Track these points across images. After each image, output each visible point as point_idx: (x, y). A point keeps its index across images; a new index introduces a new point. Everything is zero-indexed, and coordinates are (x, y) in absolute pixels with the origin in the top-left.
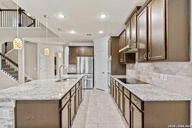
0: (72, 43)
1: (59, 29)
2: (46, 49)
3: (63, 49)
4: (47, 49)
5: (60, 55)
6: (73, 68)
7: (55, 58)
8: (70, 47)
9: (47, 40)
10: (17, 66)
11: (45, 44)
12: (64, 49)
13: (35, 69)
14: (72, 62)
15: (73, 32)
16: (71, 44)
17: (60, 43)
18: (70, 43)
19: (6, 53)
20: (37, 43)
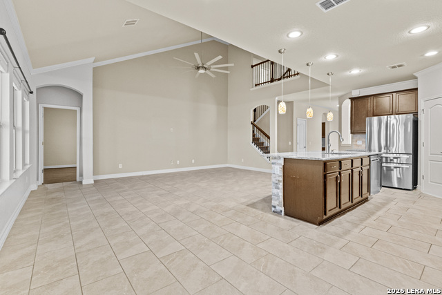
0: (358, 90)
1: (328, 74)
2: (308, 110)
3: (338, 106)
4: (310, 109)
5: (330, 116)
6: (359, 143)
7: (324, 125)
8: (352, 99)
9: (310, 95)
10: (269, 138)
11: (307, 100)
12: (341, 104)
13: (290, 143)
14: (357, 128)
15: (355, 72)
16: (356, 94)
17: (330, 95)
18: (353, 91)
19: (255, 121)
20: (293, 102)
